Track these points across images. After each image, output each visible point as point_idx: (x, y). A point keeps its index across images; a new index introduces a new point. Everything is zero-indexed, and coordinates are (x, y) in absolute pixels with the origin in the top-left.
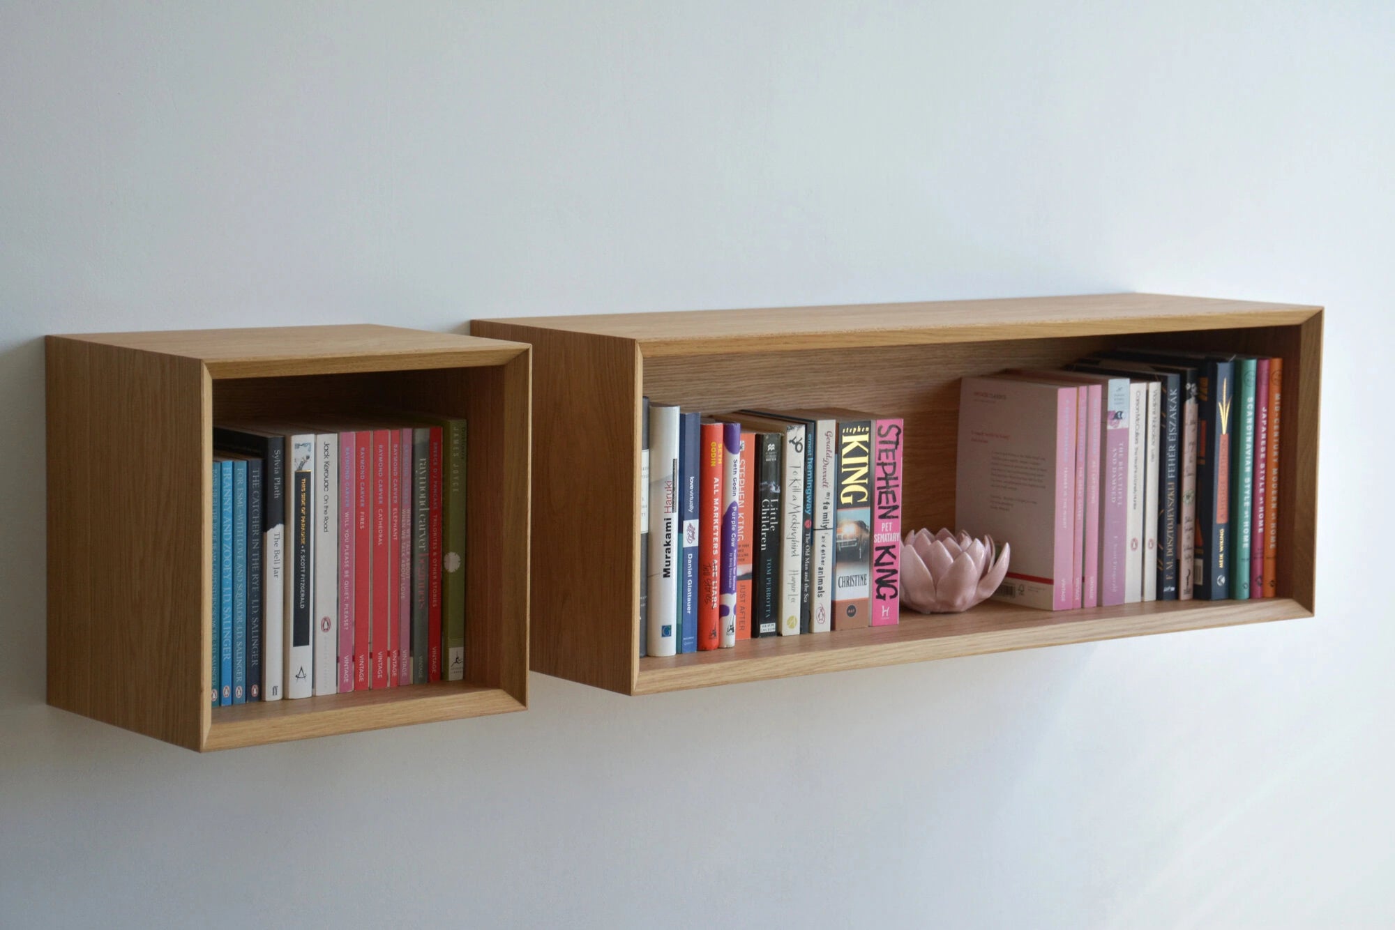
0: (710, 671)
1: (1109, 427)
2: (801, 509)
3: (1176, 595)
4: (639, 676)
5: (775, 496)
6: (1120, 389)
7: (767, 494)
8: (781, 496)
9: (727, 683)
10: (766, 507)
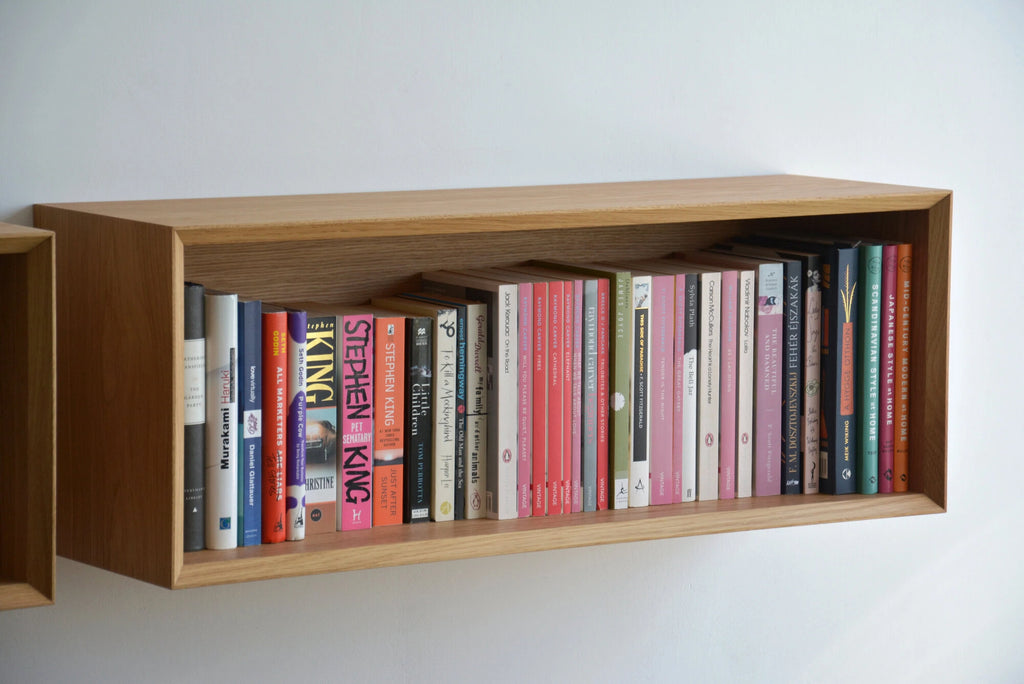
0: (262, 565)
1: (760, 313)
2: (454, 394)
3: (801, 489)
4: (182, 570)
5: (426, 380)
6: (772, 274)
7: (417, 378)
8: (432, 380)
9: (279, 576)
10: (417, 392)
